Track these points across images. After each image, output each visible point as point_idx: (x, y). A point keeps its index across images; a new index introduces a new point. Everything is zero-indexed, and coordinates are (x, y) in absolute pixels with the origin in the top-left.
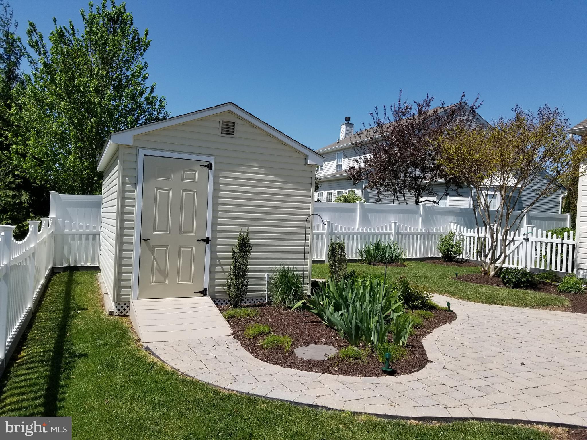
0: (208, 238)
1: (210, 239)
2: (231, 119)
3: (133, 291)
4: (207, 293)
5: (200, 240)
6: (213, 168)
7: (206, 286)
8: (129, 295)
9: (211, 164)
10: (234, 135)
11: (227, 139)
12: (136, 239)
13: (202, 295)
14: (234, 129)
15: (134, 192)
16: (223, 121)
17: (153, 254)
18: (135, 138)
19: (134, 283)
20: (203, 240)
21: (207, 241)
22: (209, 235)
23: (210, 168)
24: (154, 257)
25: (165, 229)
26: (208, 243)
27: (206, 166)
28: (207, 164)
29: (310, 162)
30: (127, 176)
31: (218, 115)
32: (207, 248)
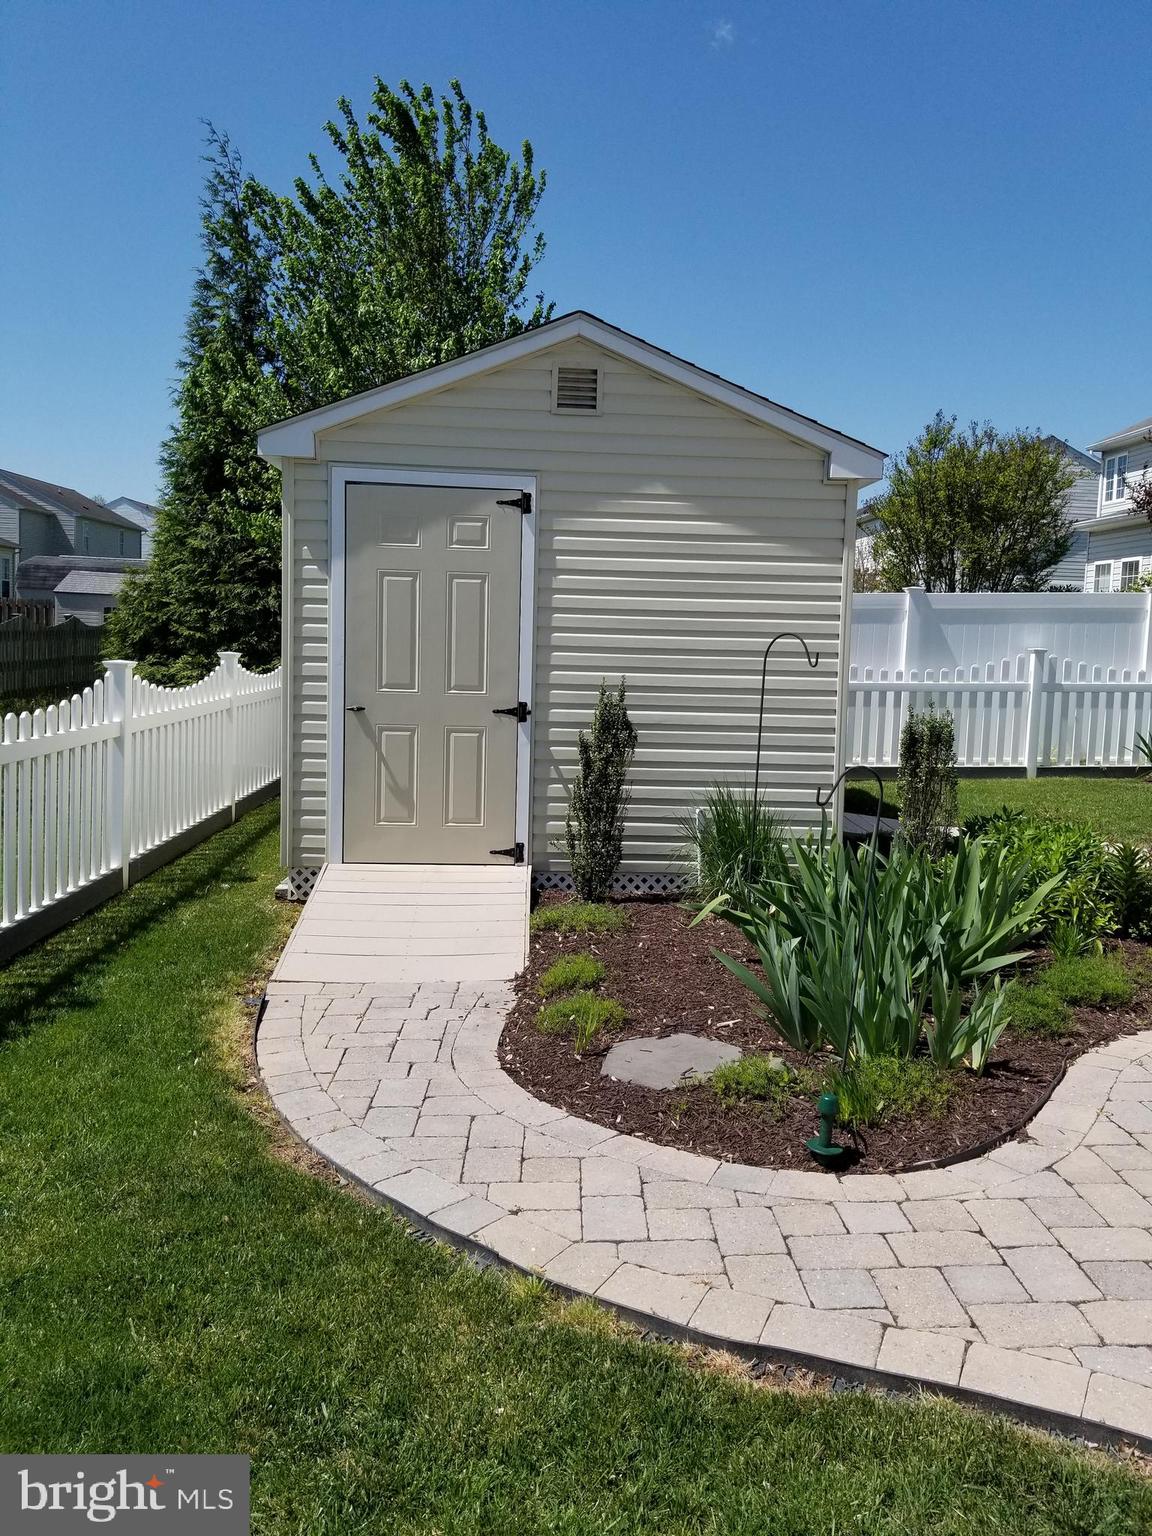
0: (523, 705)
1: (529, 707)
2: (583, 360)
3: (332, 840)
4: (526, 856)
5: (502, 712)
6: (533, 508)
7: (523, 837)
8: (322, 851)
9: (527, 497)
10: (594, 407)
11: (577, 422)
12: (333, 707)
13: (511, 860)
14: (595, 390)
15: (324, 582)
16: (561, 371)
17: (378, 746)
18: (320, 439)
19: (332, 821)
20: (510, 712)
21: (520, 712)
22: (526, 697)
23: (527, 510)
24: (380, 754)
25: (408, 681)
26: (523, 719)
27: (513, 503)
28: (517, 496)
29: (836, 471)
30: (306, 542)
31: (546, 352)
32: (523, 732)
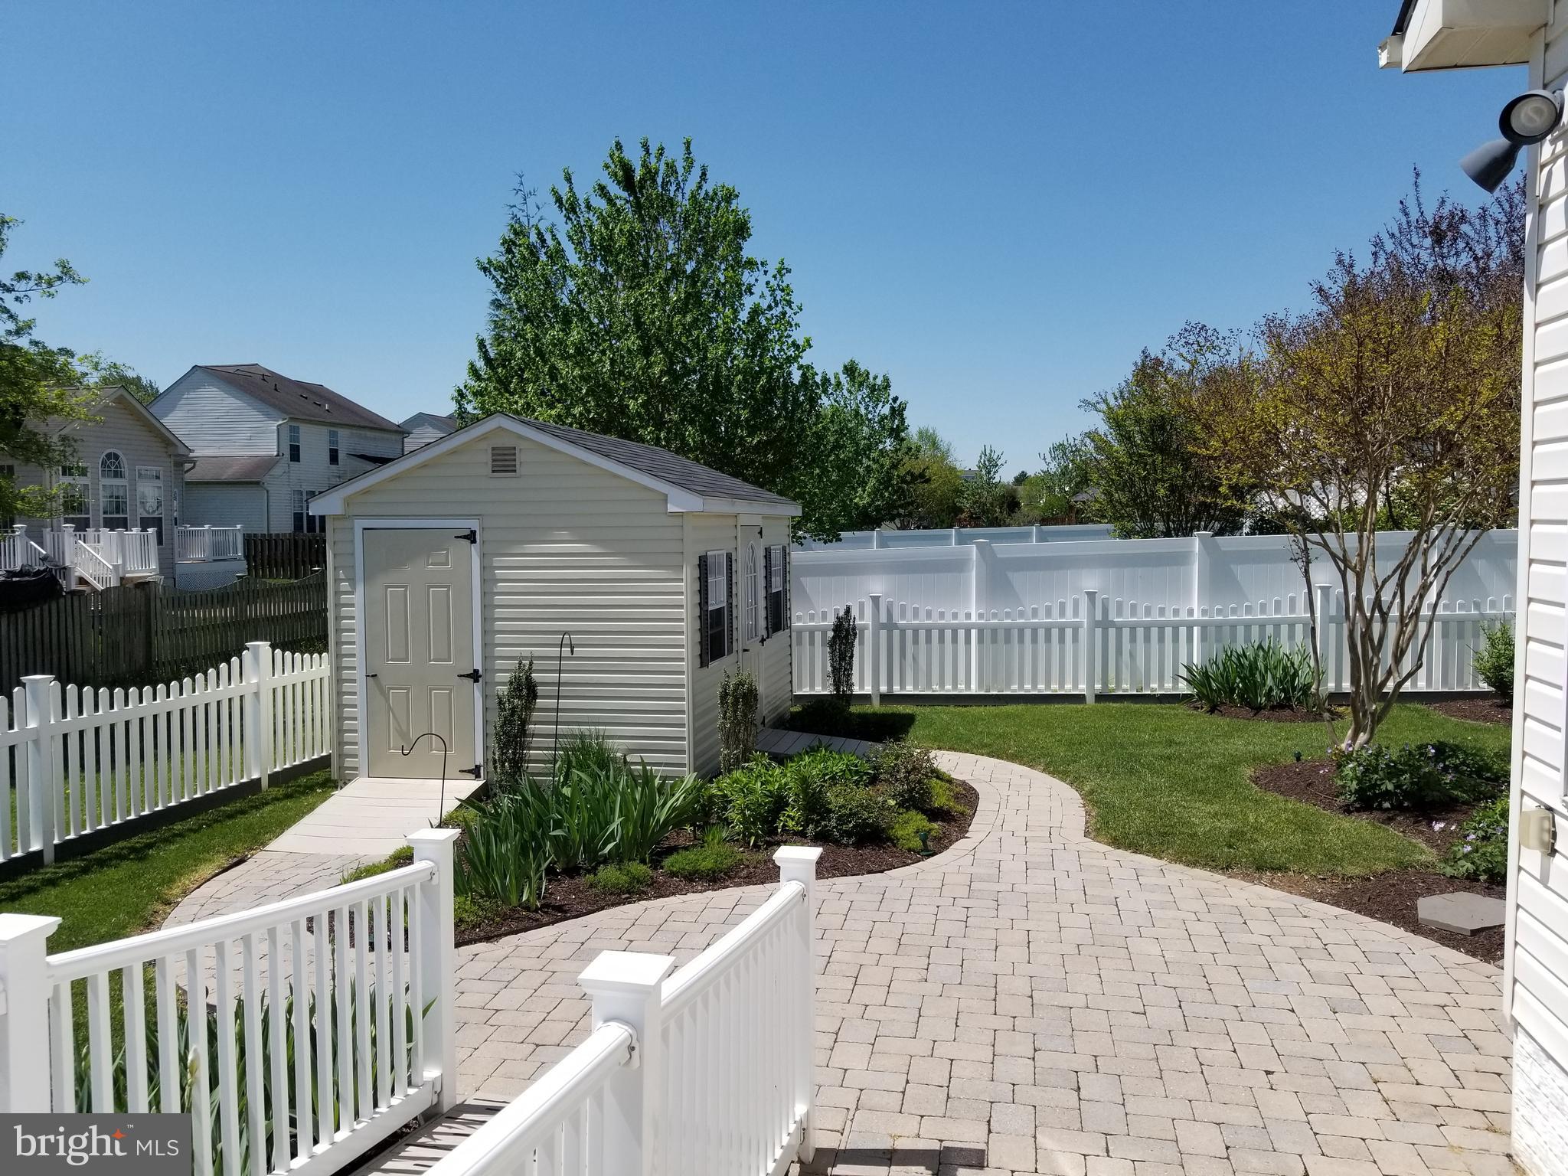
0: (476, 671)
1: (480, 673)
2: (507, 442)
3: (362, 762)
4: (482, 774)
5: (463, 676)
6: (478, 541)
7: (480, 761)
8: (356, 769)
9: (473, 533)
10: (515, 471)
11: (505, 481)
12: (359, 674)
13: (473, 777)
14: (515, 460)
15: (352, 593)
16: (493, 449)
17: (387, 700)
18: (348, 502)
19: (361, 749)
20: (468, 676)
21: (475, 676)
22: (478, 666)
23: (474, 541)
24: (389, 704)
25: (403, 656)
26: (476, 681)
27: (465, 537)
28: (468, 532)
29: (671, 508)
30: (343, 568)
31: (483, 438)
32: (477, 690)
